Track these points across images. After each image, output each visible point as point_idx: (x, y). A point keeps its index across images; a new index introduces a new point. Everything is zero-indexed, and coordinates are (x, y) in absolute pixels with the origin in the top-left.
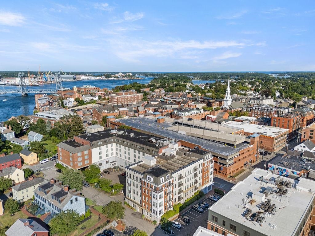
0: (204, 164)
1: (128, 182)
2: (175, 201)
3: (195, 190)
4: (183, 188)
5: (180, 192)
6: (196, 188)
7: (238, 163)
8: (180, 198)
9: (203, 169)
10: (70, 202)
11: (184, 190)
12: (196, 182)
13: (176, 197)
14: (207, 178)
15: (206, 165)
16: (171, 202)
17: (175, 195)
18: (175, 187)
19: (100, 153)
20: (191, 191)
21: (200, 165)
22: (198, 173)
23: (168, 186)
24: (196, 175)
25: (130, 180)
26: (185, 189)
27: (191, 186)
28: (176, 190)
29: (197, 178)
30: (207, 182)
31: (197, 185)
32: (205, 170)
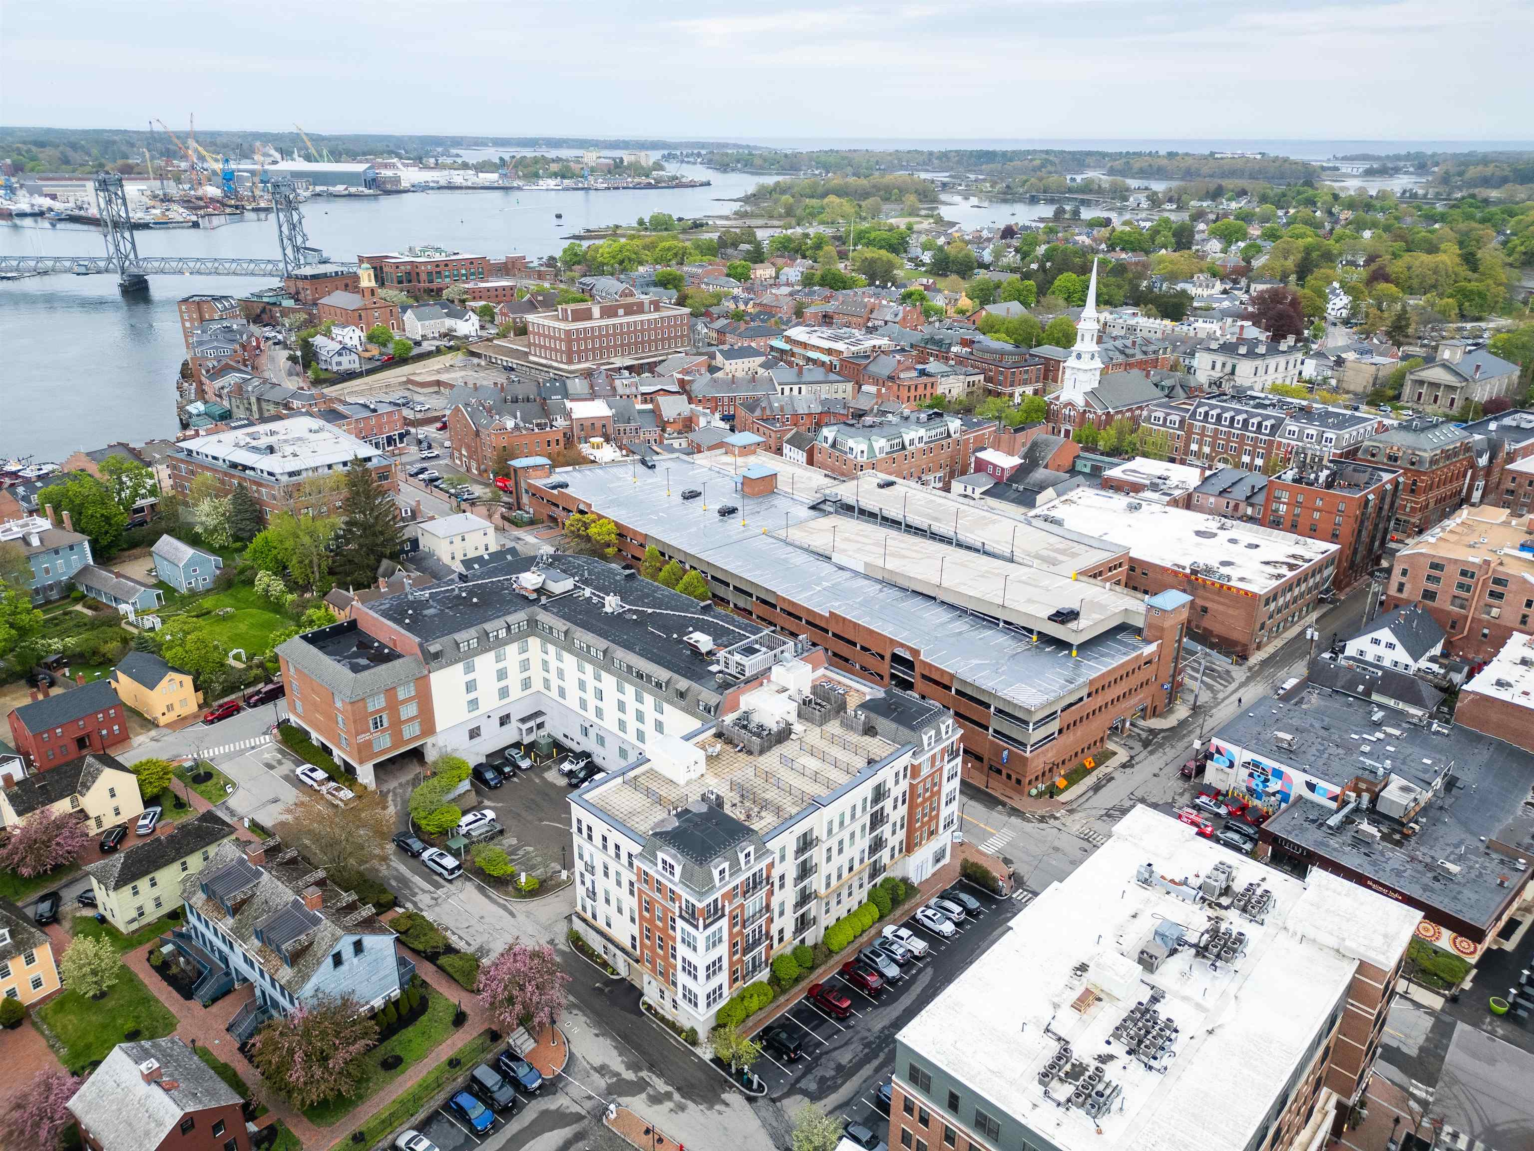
0: (915, 771)
1: (581, 857)
2: (781, 940)
3: (872, 876)
4: (816, 882)
5: (804, 898)
6: (875, 870)
7: (1080, 731)
8: (803, 923)
9: (912, 787)
10: (329, 961)
11: (822, 891)
12: (877, 845)
13: (787, 923)
14: (931, 820)
15: (925, 771)
16: (762, 948)
17: (782, 913)
18: (782, 886)
19: (471, 686)
20: (856, 885)
21: (897, 774)
22: (888, 809)
23: (745, 893)
24: (877, 820)
25: (587, 848)
26: (828, 885)
27: (856, 866)
28: (788, 896)
29: (886, 830)
30: (932, 833)
31: (885, 856)
32: (920, 790)
